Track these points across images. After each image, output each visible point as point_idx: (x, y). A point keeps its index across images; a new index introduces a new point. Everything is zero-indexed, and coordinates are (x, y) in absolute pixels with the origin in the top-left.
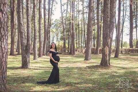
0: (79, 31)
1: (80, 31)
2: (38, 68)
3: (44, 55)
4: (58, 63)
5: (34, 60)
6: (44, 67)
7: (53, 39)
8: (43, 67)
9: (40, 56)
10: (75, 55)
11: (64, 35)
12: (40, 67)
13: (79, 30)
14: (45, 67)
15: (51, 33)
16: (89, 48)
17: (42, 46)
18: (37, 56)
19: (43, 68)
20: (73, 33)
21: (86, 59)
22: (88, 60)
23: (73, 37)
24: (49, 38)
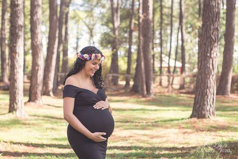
0: (161, 18)
1: (164, 17)
2: (21, 149)
3: (46, 93)
4: (105, 143)
5: (10, 112)
6: (45, 142)
7: (77, 43)
8: (42, 146)
9: (33, 98)
10: (152, 96)
11: (114, 30)
12: (27, 145)
13: (162, 14)
14: (50, 146)
15: (71, 23)
16: (209, 73)
17: (41, 62)
18: (21, 98)
19: (39, 150)
20: (146, 21)
21: (199, 112)
22: (203, 117)
23: (145, 36)
24: (66, 39)
